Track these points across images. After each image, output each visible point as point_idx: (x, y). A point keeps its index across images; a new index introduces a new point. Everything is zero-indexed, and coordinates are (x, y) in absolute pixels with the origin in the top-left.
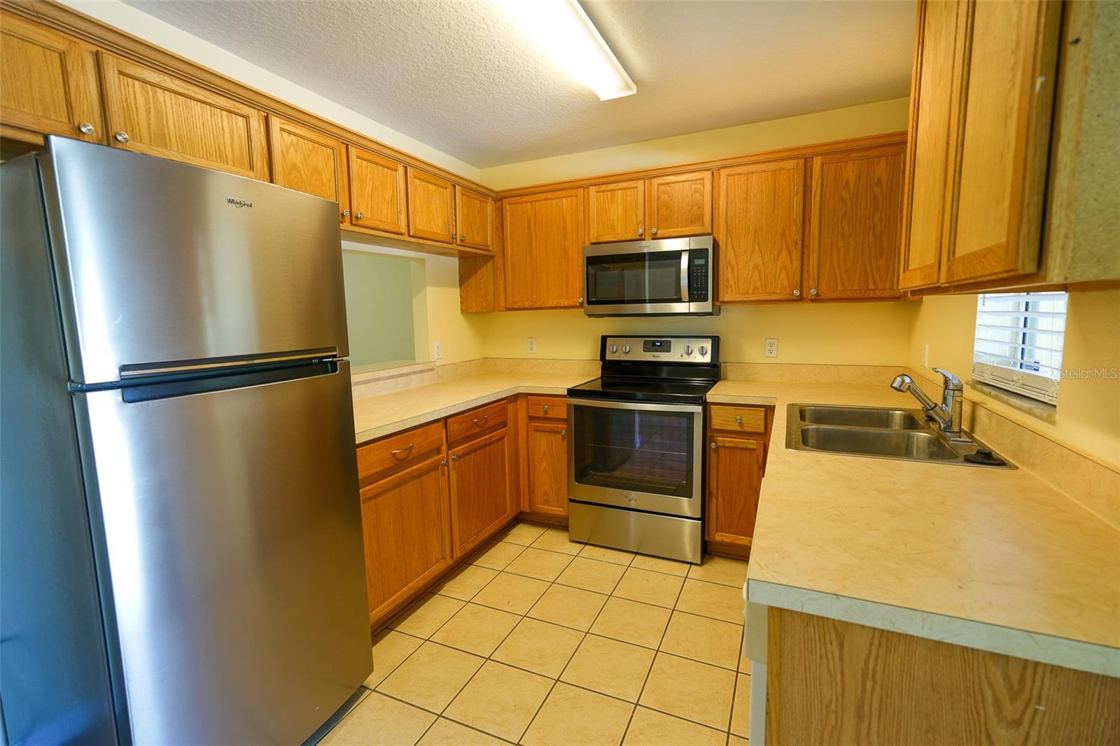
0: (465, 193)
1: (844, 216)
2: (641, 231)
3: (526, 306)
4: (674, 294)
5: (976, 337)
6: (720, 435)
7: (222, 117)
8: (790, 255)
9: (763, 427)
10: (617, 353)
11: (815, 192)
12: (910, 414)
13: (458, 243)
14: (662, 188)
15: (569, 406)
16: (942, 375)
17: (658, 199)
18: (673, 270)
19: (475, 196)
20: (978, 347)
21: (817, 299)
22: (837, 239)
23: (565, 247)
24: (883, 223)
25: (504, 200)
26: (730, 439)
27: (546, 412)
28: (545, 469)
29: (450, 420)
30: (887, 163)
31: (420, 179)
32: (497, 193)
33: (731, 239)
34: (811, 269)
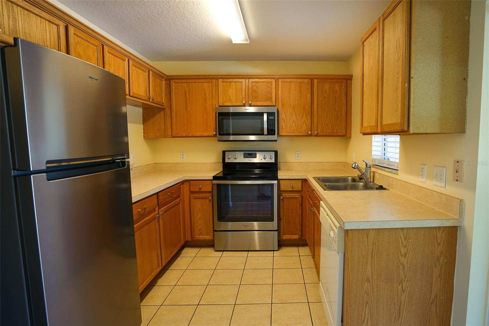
0: (154, 75)
1: (325, 103)
2: (244, 102)
3: (184, 135)
4: (260, 131)
5: (373, 149)
6: (284, 193)
7: (46, 24)
8: (307, 117)
9: (301, 188)
10: (231, 159)
11: (315, 92)
12: (354, 178)
13: (151, 101)
14: (253, 83)
15: (213, 185)
16: (365, 163)
17: (252, 88)
18: (259, 121)
19: (158, 77)
20: (373, 153)
21: (317, 136)
22: (323, 112)
23: (205, 107)
24: (338, 108)
25: (171, 80)
26: (288, 194)
27: (200, 189)
28: (200, 218)
29: (160, 194)
30: (339, 85)
31: (135, 66)
32: (167, 76)
33: (284, 108)
34: (315, 123)
